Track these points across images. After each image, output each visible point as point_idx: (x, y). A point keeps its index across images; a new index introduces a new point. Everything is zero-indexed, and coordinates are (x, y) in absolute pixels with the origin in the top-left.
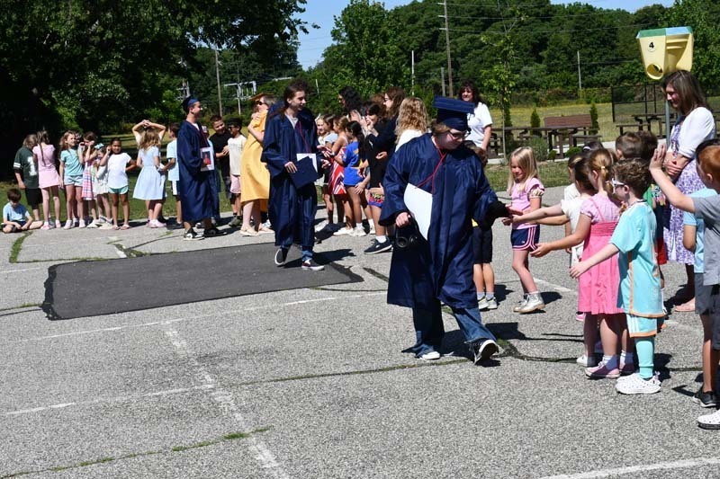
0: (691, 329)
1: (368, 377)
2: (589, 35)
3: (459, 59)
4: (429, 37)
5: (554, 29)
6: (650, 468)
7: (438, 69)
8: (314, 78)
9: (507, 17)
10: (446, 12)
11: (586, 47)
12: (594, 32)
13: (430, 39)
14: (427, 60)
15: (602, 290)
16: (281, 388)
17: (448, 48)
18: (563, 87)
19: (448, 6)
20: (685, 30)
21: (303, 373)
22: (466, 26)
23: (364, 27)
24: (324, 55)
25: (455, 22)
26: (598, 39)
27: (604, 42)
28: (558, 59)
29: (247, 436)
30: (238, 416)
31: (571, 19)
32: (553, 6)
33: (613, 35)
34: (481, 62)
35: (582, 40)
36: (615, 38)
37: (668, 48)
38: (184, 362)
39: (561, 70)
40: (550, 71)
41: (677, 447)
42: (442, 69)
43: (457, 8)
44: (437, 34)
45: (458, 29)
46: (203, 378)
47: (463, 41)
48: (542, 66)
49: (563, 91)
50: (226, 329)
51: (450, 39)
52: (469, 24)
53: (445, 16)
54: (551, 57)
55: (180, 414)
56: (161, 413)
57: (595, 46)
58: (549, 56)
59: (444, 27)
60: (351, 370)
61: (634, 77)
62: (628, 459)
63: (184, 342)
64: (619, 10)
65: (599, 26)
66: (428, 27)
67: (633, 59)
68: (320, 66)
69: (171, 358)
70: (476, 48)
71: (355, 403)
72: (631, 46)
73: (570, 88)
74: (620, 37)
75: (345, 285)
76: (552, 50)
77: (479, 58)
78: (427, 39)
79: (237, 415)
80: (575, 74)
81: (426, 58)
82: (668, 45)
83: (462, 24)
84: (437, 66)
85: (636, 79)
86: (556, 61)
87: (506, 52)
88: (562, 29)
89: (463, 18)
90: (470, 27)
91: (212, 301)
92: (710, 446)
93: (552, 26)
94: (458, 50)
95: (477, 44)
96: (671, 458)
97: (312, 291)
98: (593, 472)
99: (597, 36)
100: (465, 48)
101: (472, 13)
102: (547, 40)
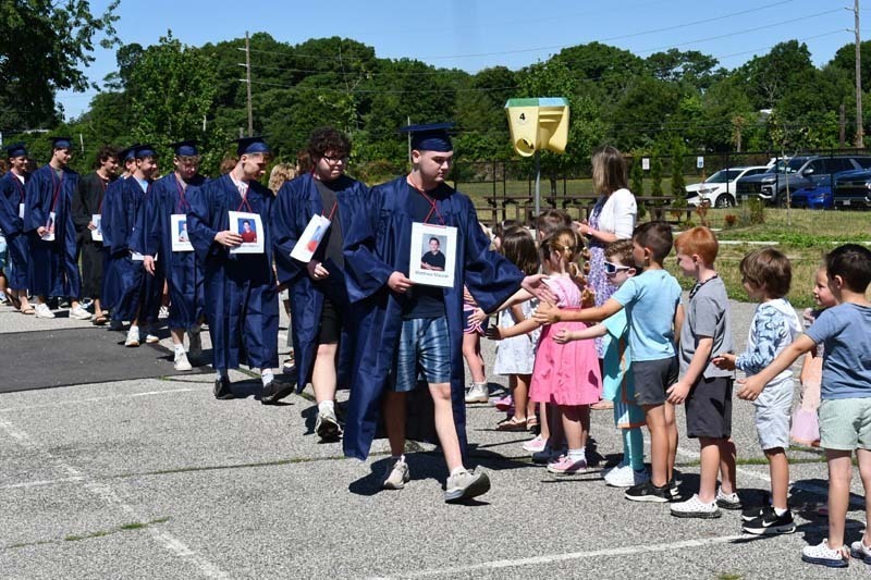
0: (602, 427)
1: (261, 470)
2: (422, 97)
3: (263, 119)
4: (226, 89)
5: (378, 88)
6: (592, 554)
7: (235, 130)
8: (78, 133)
9: (323, 70)
10: (248, 60)
11: (419, 111)
12: (429, 95)
13: (226, 92)
14: (223, 118)
15: (564, 379)
16: (164, 482)
17: (250, 105)
18: (389, 159)
19: (251, 53)
20: (560, 101)
21: (183, 466)
22: (271, 78)
23: (170, 75)
24: (93, 104)
25: (259, 73)
26: (432, 104)
27: (440, 108)
28: (384, 125)
29: (146, 526)
30: (127, 508)
31: (400, 77)
32: (379, 60)
33: (451, 100)
34: (290, 123)
35: (413, 103)
36: (452, 104)
37: (541, 121)
38: (35, 454)
39: (387, 139)
40: (373, 140)
41: (614, 536)
42: (241, 129)
43: (261, 55)
44: (236, 86)
45: (262, 82)
46: (66, 470)
47: (268, 97)
48: (364, 133)
49: (389, 163)
50: (71, 421)
51: (252, 93)
52: (275, 76)
53: (247, 65)
54: (375, 122)
55: (57, 506)
56: (33, 505)
57: (429, 112)
58: (373, 120)
59: (245, 78)
60: (238, 463)
61: (473, 152)
62: (568, 547)
63: (24, 433)
64: (455, 70)
65: (433, 88)
66: (224, 77)
67: (472, 130)
68: (85, 118)
69: (15, 449)
70: (284, 106)
71: (257, 495)
72: (470, 114)
73: (398, 162)
74: (459, 102)
75: (196, 376)
76: (378, 113)
77: (286, 119)
78: (224, 92)
79: (125, 507)
80: (404, 144)
81: (221, 115)
82: (541, 117)
83: (267, 76)
84: (235, 126)
85: (476, 155)
86: (380, 127)
87: (348, 115)
88: (389, 89)
89: (270, 69)
90: (277, 80)
91: (41, 391)
92: (648, 535)
93: (377, 85)
94: (262, 107)
95: (284, 101)
96: (611, 545)
97: (161, 382)
98: (536, 558)
99: (431, 100)
100: (270, 104)
101: (281, 63)
102: (370, 101)
